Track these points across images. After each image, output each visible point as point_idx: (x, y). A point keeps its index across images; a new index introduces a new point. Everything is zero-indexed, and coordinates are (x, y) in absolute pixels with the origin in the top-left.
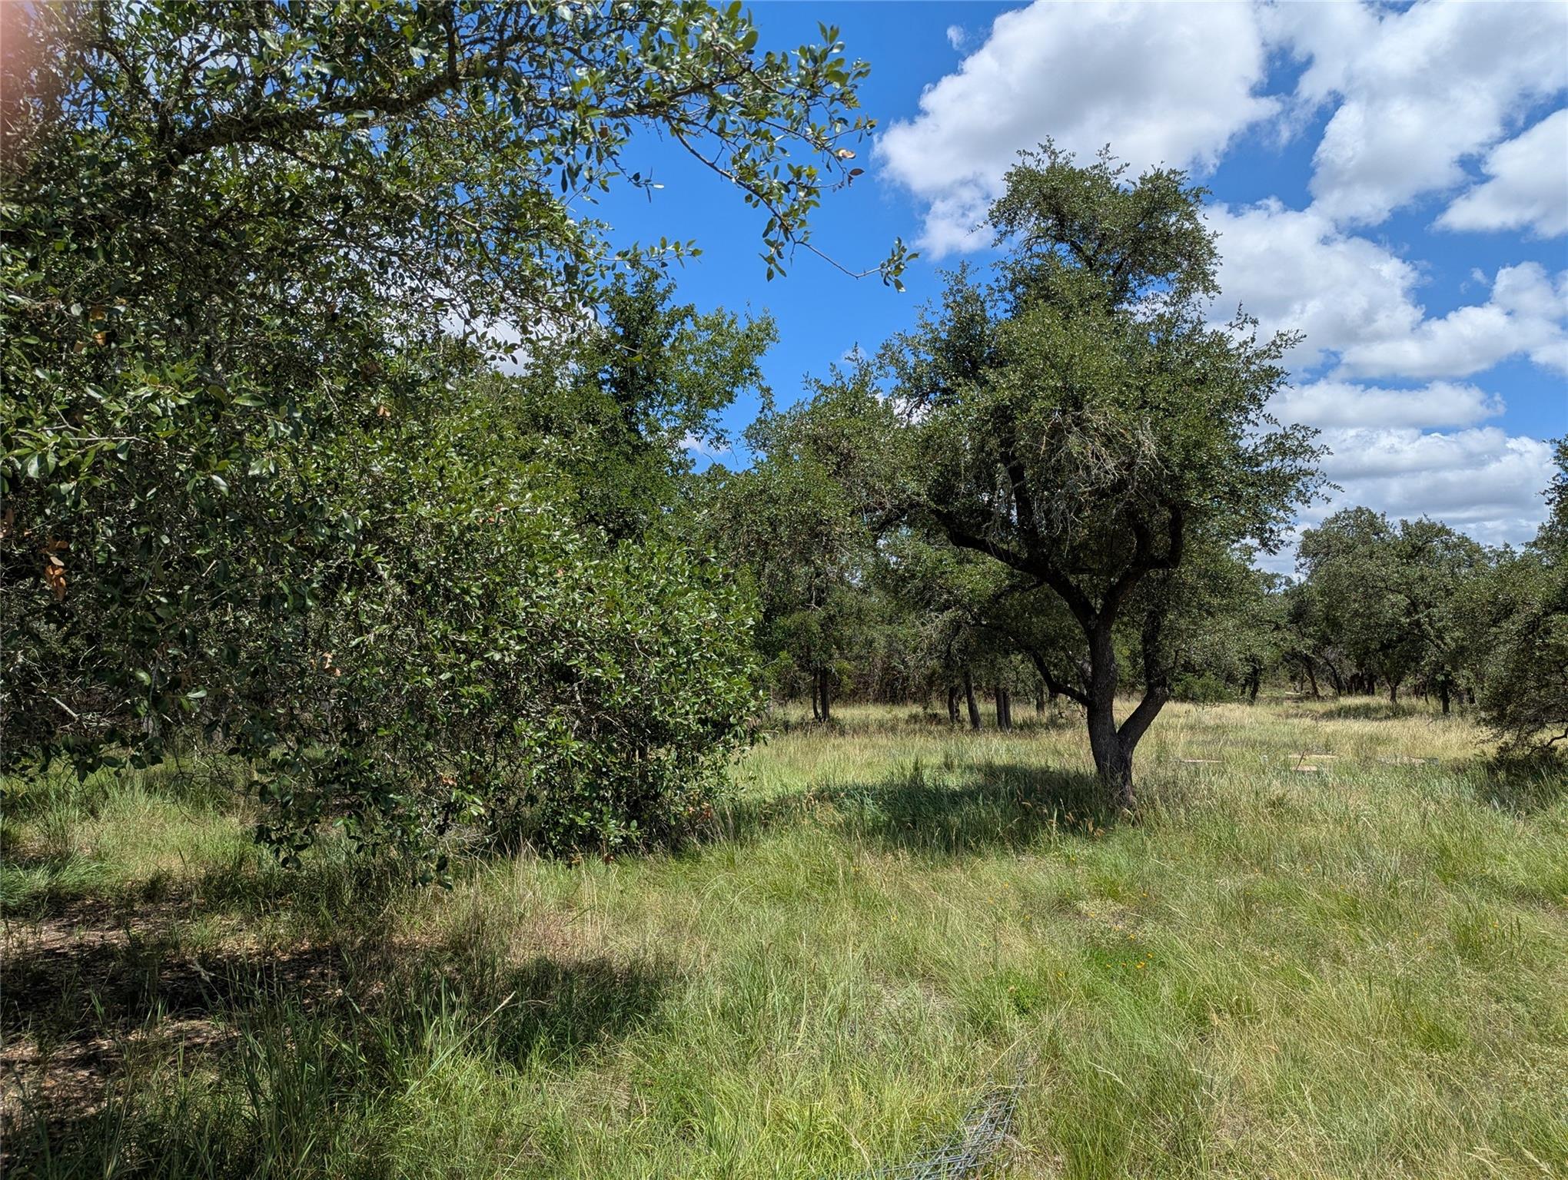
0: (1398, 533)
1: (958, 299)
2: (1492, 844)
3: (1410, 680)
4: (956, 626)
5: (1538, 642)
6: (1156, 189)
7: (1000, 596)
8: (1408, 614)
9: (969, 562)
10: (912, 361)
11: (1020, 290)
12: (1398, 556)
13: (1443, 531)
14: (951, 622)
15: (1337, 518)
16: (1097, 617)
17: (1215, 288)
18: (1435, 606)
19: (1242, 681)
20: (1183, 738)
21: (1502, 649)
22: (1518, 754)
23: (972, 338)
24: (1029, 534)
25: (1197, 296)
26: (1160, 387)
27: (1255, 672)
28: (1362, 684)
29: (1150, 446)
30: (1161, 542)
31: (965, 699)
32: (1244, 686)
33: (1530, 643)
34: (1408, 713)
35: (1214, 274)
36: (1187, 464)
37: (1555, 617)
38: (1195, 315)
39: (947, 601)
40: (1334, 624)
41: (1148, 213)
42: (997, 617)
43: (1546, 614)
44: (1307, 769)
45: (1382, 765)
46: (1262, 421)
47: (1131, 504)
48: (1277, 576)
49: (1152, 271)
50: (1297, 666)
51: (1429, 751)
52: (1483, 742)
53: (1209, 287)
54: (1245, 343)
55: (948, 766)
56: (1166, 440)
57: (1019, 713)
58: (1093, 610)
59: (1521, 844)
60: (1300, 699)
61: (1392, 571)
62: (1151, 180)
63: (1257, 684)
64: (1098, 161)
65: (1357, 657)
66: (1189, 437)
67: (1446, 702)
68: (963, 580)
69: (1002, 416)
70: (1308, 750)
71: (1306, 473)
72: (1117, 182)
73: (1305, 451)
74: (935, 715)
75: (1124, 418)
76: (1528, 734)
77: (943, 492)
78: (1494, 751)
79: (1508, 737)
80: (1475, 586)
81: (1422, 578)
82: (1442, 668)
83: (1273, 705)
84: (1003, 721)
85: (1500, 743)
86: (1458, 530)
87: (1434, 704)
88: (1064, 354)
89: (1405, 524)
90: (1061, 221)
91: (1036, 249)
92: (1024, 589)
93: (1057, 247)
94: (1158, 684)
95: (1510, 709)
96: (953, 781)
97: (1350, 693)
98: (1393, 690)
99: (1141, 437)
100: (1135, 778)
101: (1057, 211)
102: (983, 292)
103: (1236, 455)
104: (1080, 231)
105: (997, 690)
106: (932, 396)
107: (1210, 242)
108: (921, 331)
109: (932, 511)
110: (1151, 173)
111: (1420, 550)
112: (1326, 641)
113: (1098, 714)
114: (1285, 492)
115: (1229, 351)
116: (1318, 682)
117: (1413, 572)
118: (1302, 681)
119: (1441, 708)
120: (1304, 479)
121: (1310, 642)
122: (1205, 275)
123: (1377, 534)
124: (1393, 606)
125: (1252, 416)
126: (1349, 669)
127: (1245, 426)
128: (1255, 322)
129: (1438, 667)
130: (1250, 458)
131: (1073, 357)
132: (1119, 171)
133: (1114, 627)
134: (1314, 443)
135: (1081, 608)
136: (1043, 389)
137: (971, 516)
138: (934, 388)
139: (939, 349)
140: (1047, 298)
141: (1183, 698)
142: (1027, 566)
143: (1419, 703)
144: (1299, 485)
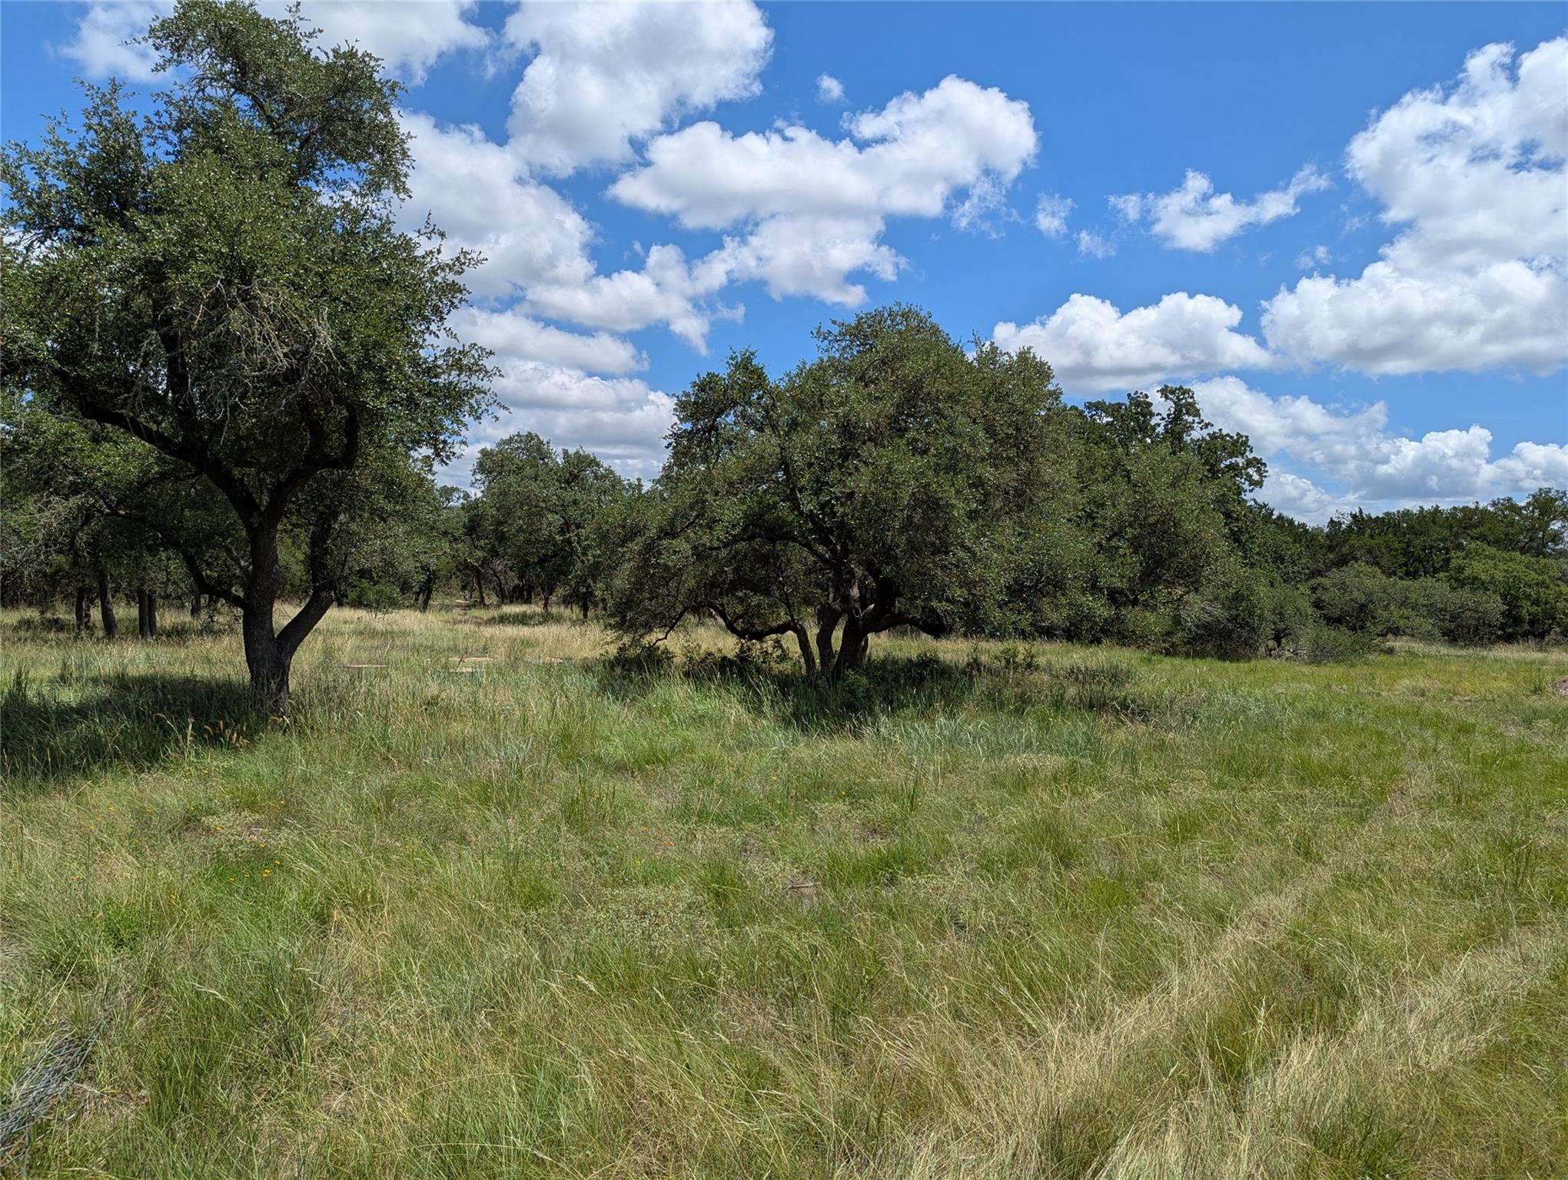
0: (560, 461)
1: (105, 123)
2: (603, 728)
3: (561, 591)
4: (86, 515)
5: (653, 560)
6: (349, 67)
7: (146, 484)
8: (562, 532)
9: (108, 439)
10: (34, 182)
11: (187, 133)
12: (557, 481)
13: (593, 462)
14: (80, 508)
15: (510, 441)
16: (261, 514)
17: (406, 191)
18: (583, 528)
19: (416, 589)
20: (351, 642)
21: (626, 565)
22: (632, 653)
23: (121, 174)
24: (185, 416)
25: (387, 193)
26: (341, 279)
27: (429, 580)
28: (521, 594)
29: (326, 337)
30: (336, 441)
31: (98, 602)
32: (418, 594)
33: (646, 560)
34: (558, 619)
35: (406, 176)
36: (366, 364)
37: (665, 542)
38: (384, 213)
39: (73, 483)
40: (502, 538)
41: (340, 91)
42: (140, 507)
43: (660, 538)
44: (464, 670)
45: (528, 665)
46: (442, 334)
47: (303, 396)
48: (456, 489)
49: (342, 154)
50: (468, 576)
51: (567, 652)
52: (608, 643)
53: (400, 188)
54: (431, 252)
55: (63, 679)
56: (345, 335)
57: (167, 618)
58: (257, 507)
59: (623, 726)
60: (468, 607)
61: (551, 492)
62: (344, 56)
63: (430, 592)
64: (288, 17)
65: (519, 569)
66: (369, 336)
67: (585, 609)
68: (98, 459)
69: (154, 272)
70: (467, 653)
71: (480, 391)
72: (309, 46)
73: (480, 370)
74: (57, 621)
75: (299, 303)
76: (641, 636)
77: (72, 352)
78: (615, 651)
79: (626, 639)
80: (613, 512)
81: (575, 502)
82: (585, 581)
83: (443, 612)
84: (146, 627)
85: (620, 644)
86: (605, 464)
87: (576, 612)
88: (234, 217)
89: (566, 452)
90: (243, 69)
91: (209, 90)
92: (178, 479)
93: (236, 96)
94: (324, 588)
95: (629, 615)
96: (69, 696)
97: (511, 602)
98: (547, 599)
99: (317, 326)
100: (293, 684)
101: (237, 55)
102: (140, 124)
103: (415, 362)
104: (264, 87)
105: (140, 592)
106: (62, 231)
107: (403, 141)
108: (50, 149)
109: (57, 372)
110: (344, 48)
111: (576, 477)
112: (494, 553)
113: (255, 618)
114: (460, 406)
115: (416, 257)
116: (486, 592)
117: (568, 496)
118: (472, 590)
119: (582, 617)
120: (477, 396)
121: (480, 554)
122: (398, 175)
123: (543, 459)
124: (549, 524)
125: (433, 327)
126: (512, 580)
127: (427, 336)
128: (442, 235)
129: (582, 580)
130: (430, 369)
131: (242, 223)
132: (311, 35)
133: (279, 527)
134: (488, 363)
135: (244, 503)
136: (205, 252)
137: (110, 384)
138: (67, 223)
139: (76, 177)
140: (218, 150)
141: (358, 604)
142: (180, 452)
143: (566, 612)
144: (472, 401)
